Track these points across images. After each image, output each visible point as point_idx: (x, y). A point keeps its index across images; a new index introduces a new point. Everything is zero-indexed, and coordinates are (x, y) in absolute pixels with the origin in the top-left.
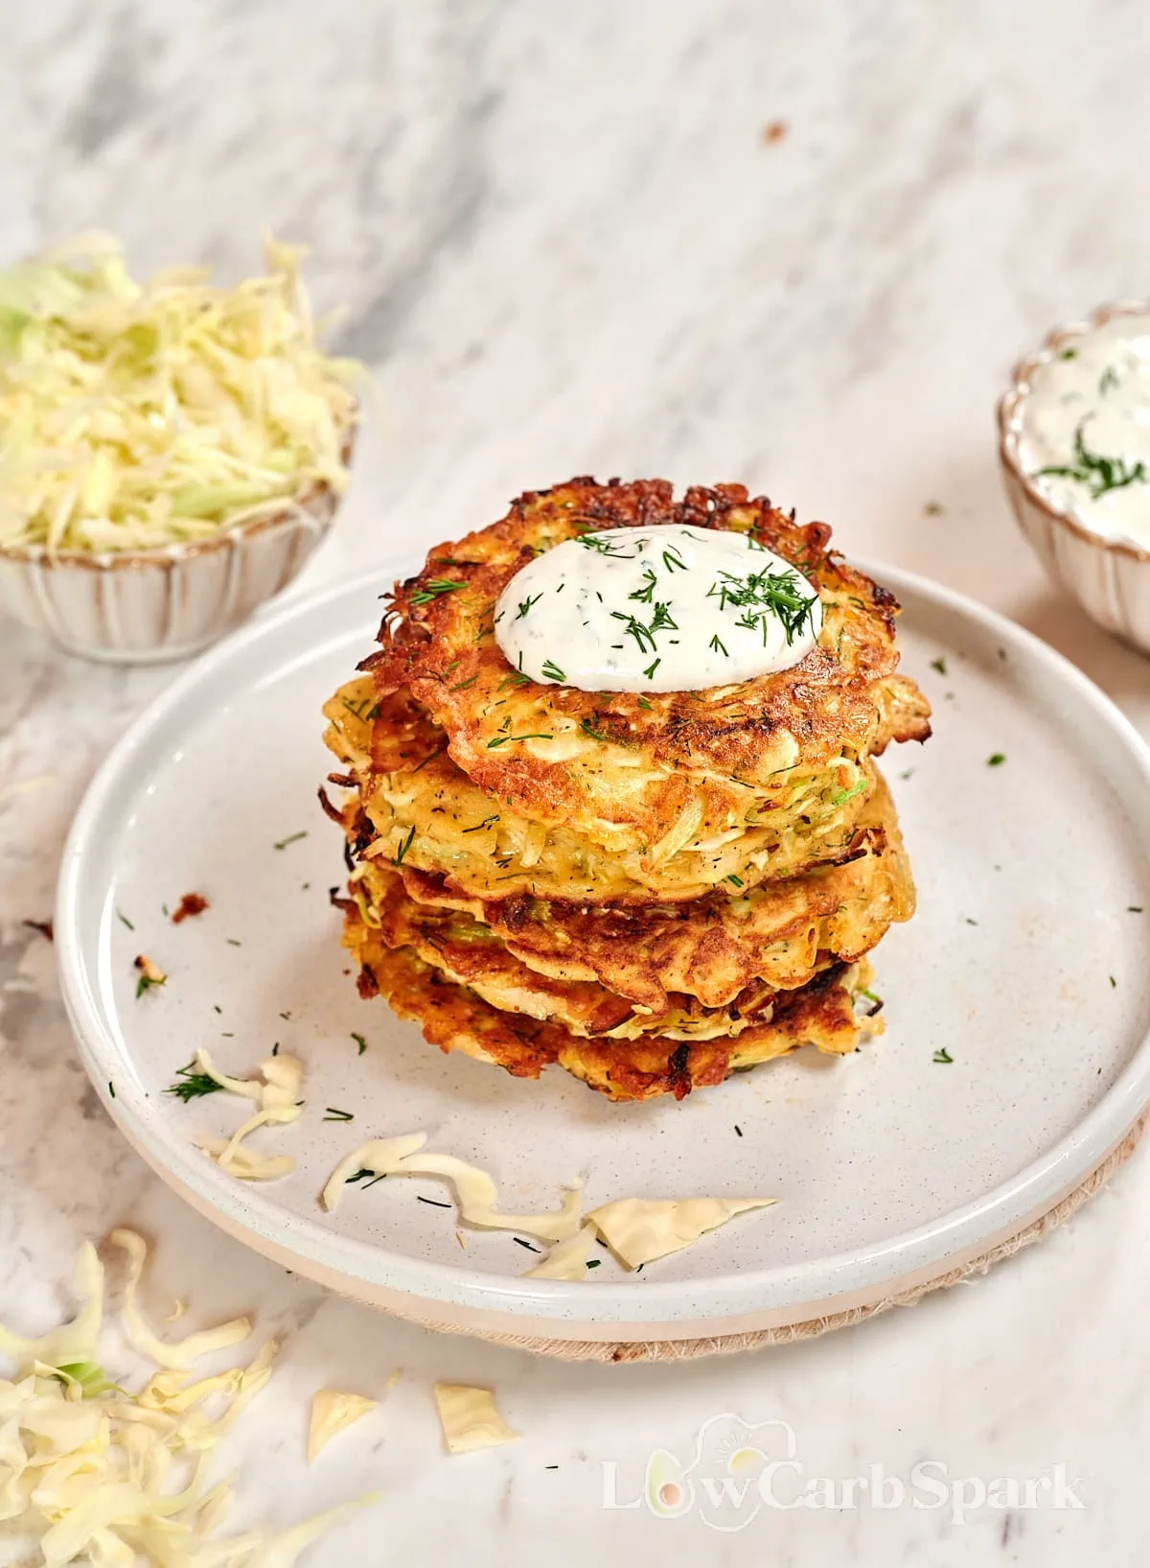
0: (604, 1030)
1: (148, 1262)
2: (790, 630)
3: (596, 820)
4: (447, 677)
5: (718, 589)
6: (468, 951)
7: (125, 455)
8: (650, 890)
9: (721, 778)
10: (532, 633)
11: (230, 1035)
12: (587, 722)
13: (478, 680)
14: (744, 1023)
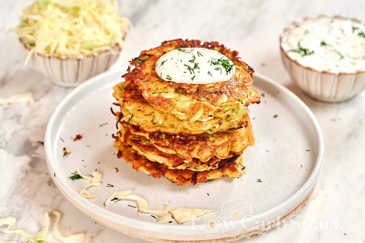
0: (176, 166)
1: (61, 218)
2: (227, 72)
3: (177, 112)
4: (143, 79)
5: (210, 61)
6: (144, 146)
7: (70, 34)
8: (190, 131)
9: (208, 104)
10: (164, 69)
11: (85, 166)
12: (176, 90)
13: (151, 80)
14: (211, 168)
